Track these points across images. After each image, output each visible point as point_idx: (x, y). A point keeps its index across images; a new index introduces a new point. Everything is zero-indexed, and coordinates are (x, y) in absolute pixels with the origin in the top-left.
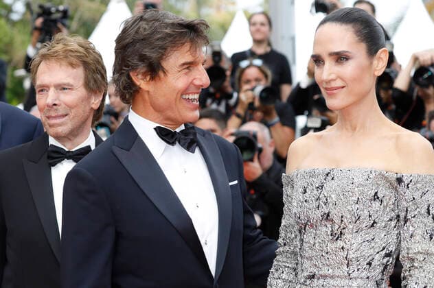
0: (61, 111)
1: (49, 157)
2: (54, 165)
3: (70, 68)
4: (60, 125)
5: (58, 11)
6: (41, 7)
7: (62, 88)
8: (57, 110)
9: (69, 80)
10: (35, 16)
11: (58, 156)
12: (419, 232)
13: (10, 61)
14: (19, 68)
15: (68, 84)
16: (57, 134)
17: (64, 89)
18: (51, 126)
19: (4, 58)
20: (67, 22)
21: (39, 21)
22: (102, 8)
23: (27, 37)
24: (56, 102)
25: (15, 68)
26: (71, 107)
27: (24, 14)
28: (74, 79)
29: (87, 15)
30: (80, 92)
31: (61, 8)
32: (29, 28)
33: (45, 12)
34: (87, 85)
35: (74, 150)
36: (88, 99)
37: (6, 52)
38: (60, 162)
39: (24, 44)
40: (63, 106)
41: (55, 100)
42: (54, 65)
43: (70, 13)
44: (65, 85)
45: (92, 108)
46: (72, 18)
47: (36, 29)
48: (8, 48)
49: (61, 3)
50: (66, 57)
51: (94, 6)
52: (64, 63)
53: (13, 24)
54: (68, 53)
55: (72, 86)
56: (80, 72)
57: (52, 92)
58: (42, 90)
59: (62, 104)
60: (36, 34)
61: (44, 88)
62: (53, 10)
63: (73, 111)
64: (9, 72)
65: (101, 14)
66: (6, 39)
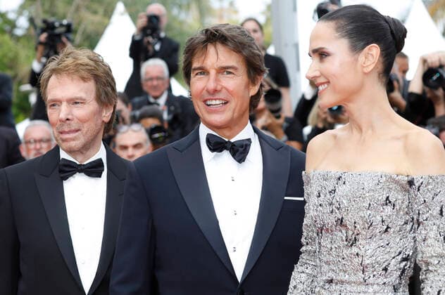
0: (74, 125)
1: (61, 171)
2: (66, 178)
3: (82, 81)
4: (73, 139)
5: (61, 25)
6: (45, 22)
7: (74, 102)
8: (69, 124)
9: (82, 95)
10: (39, 31)
11: (69, 170)
12: (432, 234)
13: (15, 77)
14: (25, 84)
15: (81, 99)
16: (70, 148)
17: (76, 103)
18: (64, 141)
19: (9, 73)
20: (71, 36)
21: (43, 37)
22: (106, 21)
23: (31, 53)
24: (70, 117)
25: (20, 83)
26: (82, 121)
27: (28, 29)
28: (86, 93)
29: (90, 28)
30: (92, 106)
31: (65, 22)
32: (33, 43)
33: (49, 27)
34: (98, 98)
35: (85, 163)
36: (99, 113)
37: (11, 68)
38: (72, 175)
39: (29, 59)
40: (76, 120)
41: (68, 115)
42: (65, 79)
43: (74, 27)
44: (77, 99)
45: (103, 121)
46: (76, 32)
47: (41, 43)
48: (13, 63)
49: (64, 17)
50: (77, 71)
51: (97, 18)
52: (75, 77)
53: (18, 39)
54: (78, 67)
55: (84, 100)
56: (91, 85)
57: (64, 107)
58: (54, 105)
59: (75, 119)
60: (41, 48)
61: (56, 103)
62: (57, 24)
63: (86, 125)
64: (14, 87)
65: (105, 27)
66: (11, 55)
